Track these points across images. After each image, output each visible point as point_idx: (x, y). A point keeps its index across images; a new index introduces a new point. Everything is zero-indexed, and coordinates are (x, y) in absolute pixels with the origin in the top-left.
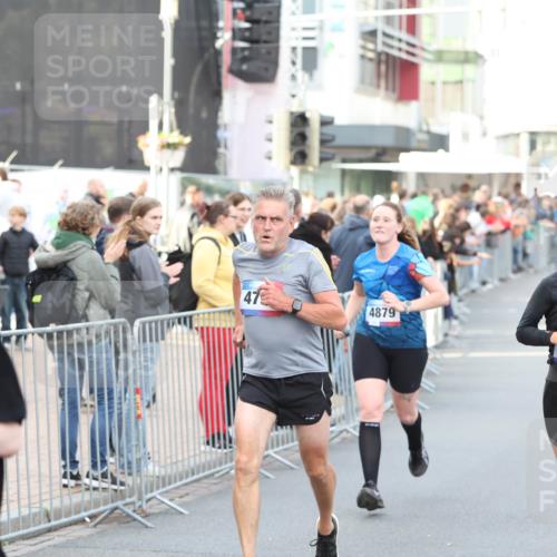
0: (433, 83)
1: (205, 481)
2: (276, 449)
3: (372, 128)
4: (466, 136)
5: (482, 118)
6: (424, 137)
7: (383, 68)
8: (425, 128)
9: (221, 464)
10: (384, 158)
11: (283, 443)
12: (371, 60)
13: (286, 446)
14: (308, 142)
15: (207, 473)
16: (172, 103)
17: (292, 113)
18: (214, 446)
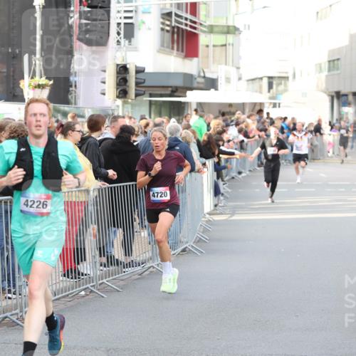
0: (207, 46)
1: (63, 299)
2: (108, 279)
3: (169, 74)
4: (228, 80)
5: (238, 68)
6: (202, 80)
7: (176, 36)
8: (202, 74)
9: (73, 289)
10: (176, 94)
11: (112, 276)
12: (168, 31)
13: (114, 277)
14: (128, 84)
15: (64, 294)
16: (41, 59)
17: (118, 65)
18: (68, 278)
